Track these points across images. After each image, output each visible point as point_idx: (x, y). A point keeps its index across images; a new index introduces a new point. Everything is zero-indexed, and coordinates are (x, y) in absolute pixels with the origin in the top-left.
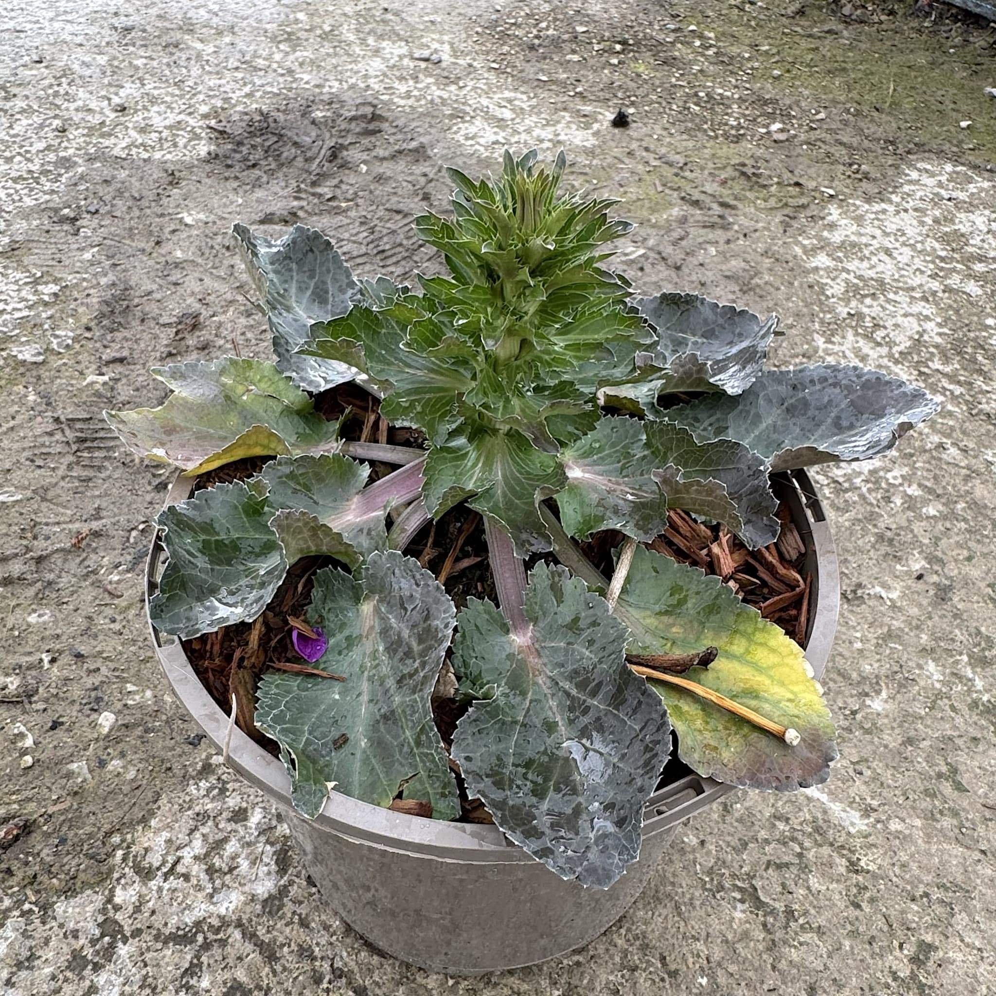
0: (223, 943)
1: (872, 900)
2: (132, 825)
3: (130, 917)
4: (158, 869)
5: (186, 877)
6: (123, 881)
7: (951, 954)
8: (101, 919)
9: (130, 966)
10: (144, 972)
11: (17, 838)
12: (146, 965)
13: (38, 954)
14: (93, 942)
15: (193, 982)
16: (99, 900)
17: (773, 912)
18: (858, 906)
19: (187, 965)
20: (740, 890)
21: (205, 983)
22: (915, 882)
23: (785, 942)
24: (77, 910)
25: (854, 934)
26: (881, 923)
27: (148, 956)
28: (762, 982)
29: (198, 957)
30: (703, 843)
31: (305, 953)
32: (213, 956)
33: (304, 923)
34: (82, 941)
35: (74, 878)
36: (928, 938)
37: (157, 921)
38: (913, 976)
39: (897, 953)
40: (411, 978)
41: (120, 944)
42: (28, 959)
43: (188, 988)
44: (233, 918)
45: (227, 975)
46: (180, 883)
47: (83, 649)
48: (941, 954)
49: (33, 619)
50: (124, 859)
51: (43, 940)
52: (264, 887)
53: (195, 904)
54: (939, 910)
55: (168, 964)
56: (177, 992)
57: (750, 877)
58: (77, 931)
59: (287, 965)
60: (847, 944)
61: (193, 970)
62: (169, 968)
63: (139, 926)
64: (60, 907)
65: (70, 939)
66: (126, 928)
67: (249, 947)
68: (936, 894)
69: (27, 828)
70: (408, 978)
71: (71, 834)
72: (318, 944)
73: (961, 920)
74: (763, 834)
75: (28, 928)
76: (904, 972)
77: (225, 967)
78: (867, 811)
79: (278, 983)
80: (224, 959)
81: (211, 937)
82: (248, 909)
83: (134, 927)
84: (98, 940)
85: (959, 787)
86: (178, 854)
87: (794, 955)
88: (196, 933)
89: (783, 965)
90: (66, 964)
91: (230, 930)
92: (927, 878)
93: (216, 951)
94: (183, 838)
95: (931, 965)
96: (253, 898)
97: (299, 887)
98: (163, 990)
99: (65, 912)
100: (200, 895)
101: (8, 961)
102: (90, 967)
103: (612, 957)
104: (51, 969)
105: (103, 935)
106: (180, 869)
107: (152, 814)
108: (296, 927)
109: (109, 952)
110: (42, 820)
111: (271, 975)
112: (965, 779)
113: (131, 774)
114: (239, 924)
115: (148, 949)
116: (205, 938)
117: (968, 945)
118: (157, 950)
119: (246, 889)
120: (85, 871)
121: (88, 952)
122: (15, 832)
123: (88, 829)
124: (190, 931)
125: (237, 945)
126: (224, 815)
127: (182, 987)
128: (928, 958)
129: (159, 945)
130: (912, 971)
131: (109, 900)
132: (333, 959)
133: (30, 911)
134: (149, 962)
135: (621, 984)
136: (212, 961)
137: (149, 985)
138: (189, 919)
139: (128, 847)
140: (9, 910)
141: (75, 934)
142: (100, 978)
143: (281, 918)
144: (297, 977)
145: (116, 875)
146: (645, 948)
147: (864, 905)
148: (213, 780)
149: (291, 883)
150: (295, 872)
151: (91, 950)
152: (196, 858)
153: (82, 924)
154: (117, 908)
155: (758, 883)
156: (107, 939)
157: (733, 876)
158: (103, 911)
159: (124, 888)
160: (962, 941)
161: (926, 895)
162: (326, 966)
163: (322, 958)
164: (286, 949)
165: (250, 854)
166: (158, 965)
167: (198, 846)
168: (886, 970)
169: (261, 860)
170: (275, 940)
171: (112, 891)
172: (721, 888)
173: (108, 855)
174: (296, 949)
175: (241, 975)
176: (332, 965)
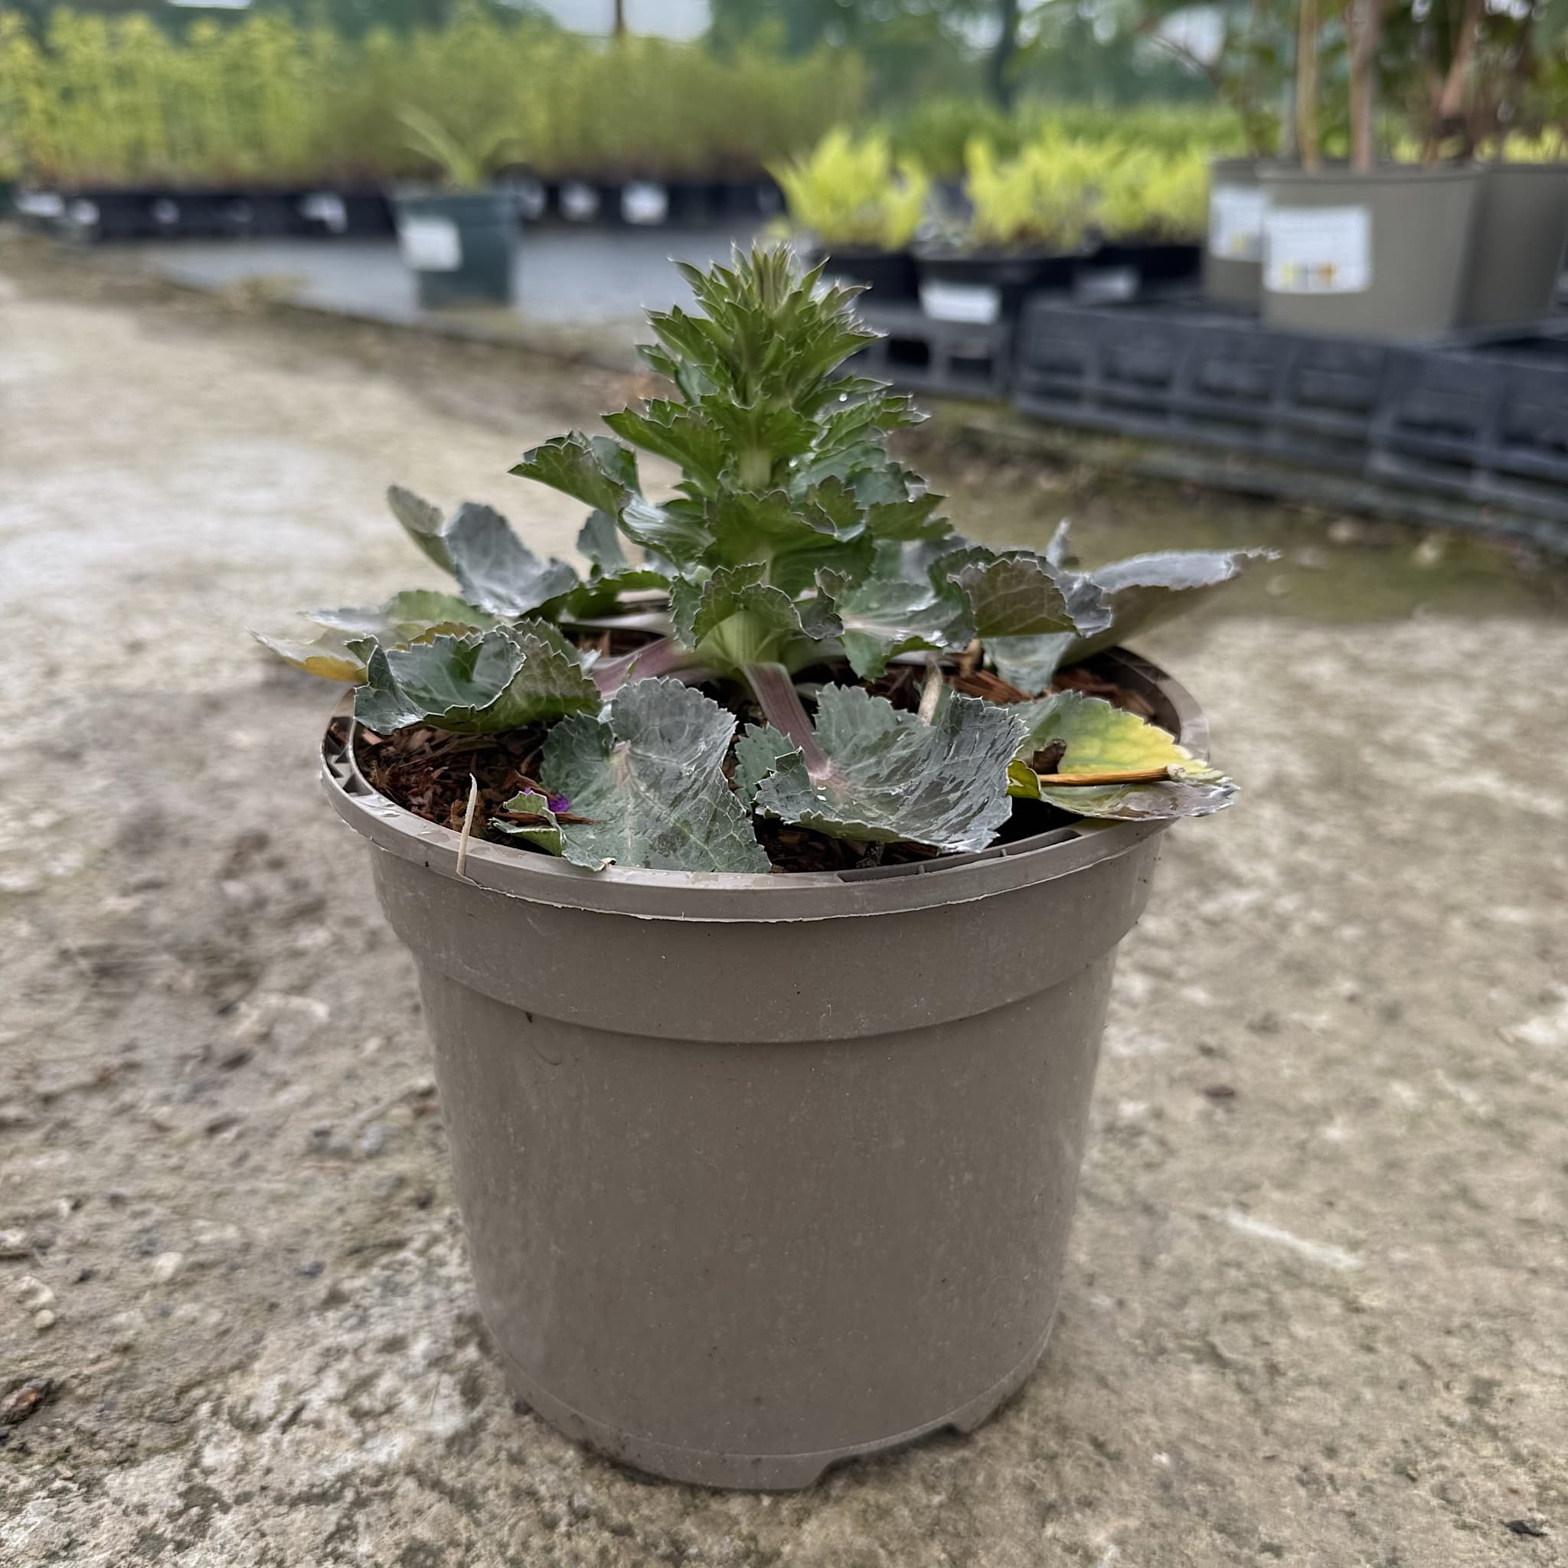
0: (388, 1496)
1: (1391, 1341)
2: (222, 1375)
3: (231, 1480)
4: (271, 1419)
5: (318, 1424)
6: (215, 1439)
7: (1522, 1387)
8: (182, 1487)
9: (237, 1539)
10: (262, 1543)
11: (34, 1407)
12: (263, 1535)
13: (81, 1539)
14: (173, 1516)
15: (345, 1547)
16: (176, 1464)
17: (1247, 1369)
18: (1370, 1349)
19: (332, 1528)
20: (1191, 1350)
21: (364, 1547)
22: (1448, 1313)
23: (1276, 1401)
24: (143, 1480)
25: (1375, 1381)
26: (1411, 1365)
27: (267, 1525)
28: (1253, 1450)
29: (348, 1516)
30: (1121, 1304)
31: (524, 1494)
32: (373, 1513)
33: (516, 1460)
34: (153, 1518)
35: (133, 1446)
36: (1485, 1373)
37: (276, 1480)
38: (1478, 1420)
39: (1444, 1394)
40: (702, 1505)
41: (218, 1515)
42: (66, 1548)
43: (337, 1557)
44: (402, 1463)
45: (400, 1534)
46: (308, 1433)
47: (123, 1191)
48: (1508, 1389)
49: (41, 1162)
50: (215, 1412)
51: (88, 1522)
52: (447, 1421)
53: (337, 1454)
54: (1490, 1341)
55: (300, 1530)
56: (319, 1563)
57: (1204, 1334)
58: (145, 1505)
59: (498, 1511)
60: (1368, 1395)
61: (344, 1531)
62: (303, 1534)
63: (247, 1489)
64: (113, 1481)
65: (134, 1517)
66: (226, 1493)
67: (430, 1497)
68: (1480, 1324)
69: (50, 1395)
70: (696, 1507)
71: (123, 1397)
72: (543, 1481)
73: (1526, 1349)
74: (1208, 1285)
75: (63, 1509)
76: (1462, 1415)
77: (396, 1524)
78: (1353, 1246)
79: (486, 1534)
80: (392, 1515)
81: (366, 1490)
82: (425, 1452)
83: (239, 1490)
84: (180, 1513)
85: (1477, 1206)
86: (302, 1398)
87: (1293, 1414)
88: (342, 1488)
89: (1280, 1427)
90: (131, 1547)
91: (397, 1480)
92: (1464, 1306)
93: (378, 1508)
94: (305, 1378)
95: (1499, 1404)
96: (429, 1439)
97: (502, 1417)
98: (297, 1562)
99: (122, 1484)
100: (344, 1444)
101: (31, 1553)
102: (170, 1547)
103: (1014, 1447)
104: (107, 1555)
105: (187, 1507)
106: (306, 1415)
107: (253, 1357)
108: (504, 1464)
109: (201, 1527)
110: (76, 1382)
111: (472, 1526)
112: (1482, 1195)
113: (214, 1317)
114: (411, 1471)
115: (266, 1516)
116: (358, 1493)
117: (1544, 1375)
118: (279, 1515)
119: (419, 1427)
120: (148, 1436)
121: (166, 1530)
122: (33, 1398)
123: (150, 1388)
124: (332, 1486)
125: (412, 1496)
126: (371, 1346)
127: (326, 1556)
128: (1491, 1395)
129: (283, 1509)
130: (1473, 1414)
131: (195, 1464)
132: (570, 1497)
133: (64, 1490)
134: (268, 1532)
135: (1037, 1477)
136: (372, 1520)
137: (273, 1559)
138: (328, 1473)
139: (220, 1398)
140: (27, 1491)
141: (142, 1510)
142: (189, 1559)
143: (480, 1457)
144: (516, 1524)
145: (202, 1433)
146: (1064, 1431)
147: (1379, 1346)
148: (347, 1308)
149: (488, 1414)
150: (493, 1400)
151: (170, 1527)
152: (331, 1401)
153: (152, 1496)
154: (207, 1472)
155: (1217, 1340)
156: (195, 1511)
157: (1177, 1336)
158: (187, 1476)
159: (218, 1446)
160: (1534, 1370)
161: (1467, 1326)
162: (561, 1508)
163: (554, 1498)
164: (491, 1494)
165: (420, 1386)
166: (283, 1533)
167: (331, 1386)
168: (1435, 1418)
169: (437, 1392)
170: (472, 1485)
171: (198, 1453)
172: (1162, 1351)
173: (190, 1412)
174: (508, 1490)
175: (423, 1531)
176: (570, 1504)
